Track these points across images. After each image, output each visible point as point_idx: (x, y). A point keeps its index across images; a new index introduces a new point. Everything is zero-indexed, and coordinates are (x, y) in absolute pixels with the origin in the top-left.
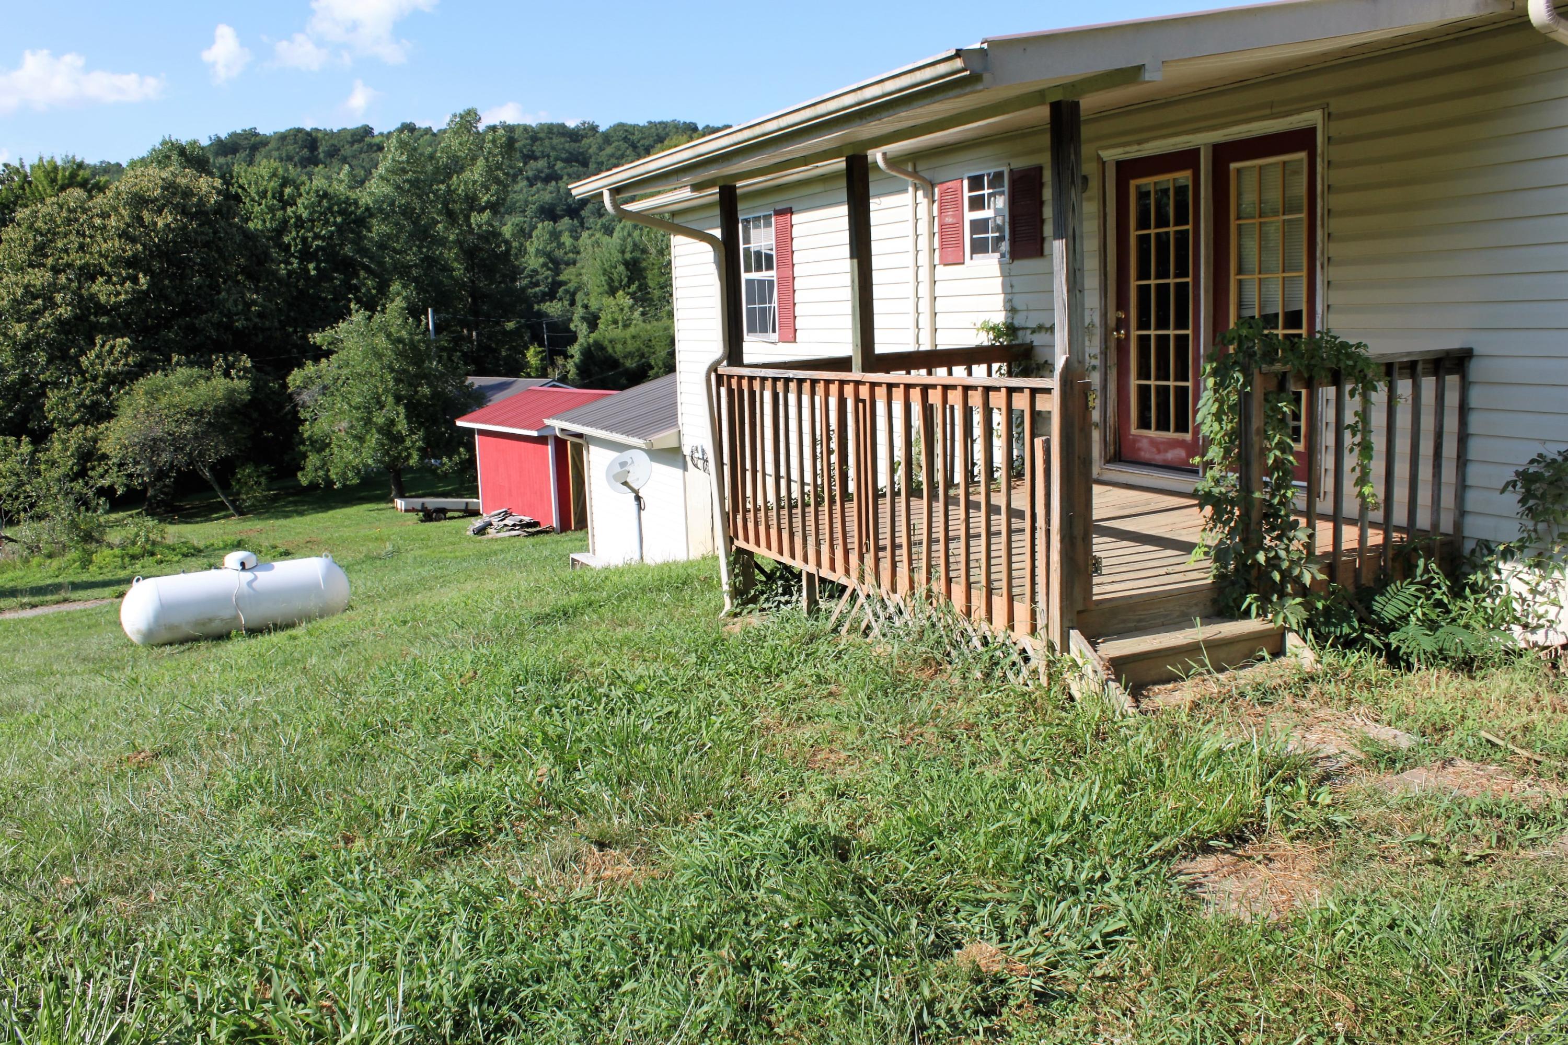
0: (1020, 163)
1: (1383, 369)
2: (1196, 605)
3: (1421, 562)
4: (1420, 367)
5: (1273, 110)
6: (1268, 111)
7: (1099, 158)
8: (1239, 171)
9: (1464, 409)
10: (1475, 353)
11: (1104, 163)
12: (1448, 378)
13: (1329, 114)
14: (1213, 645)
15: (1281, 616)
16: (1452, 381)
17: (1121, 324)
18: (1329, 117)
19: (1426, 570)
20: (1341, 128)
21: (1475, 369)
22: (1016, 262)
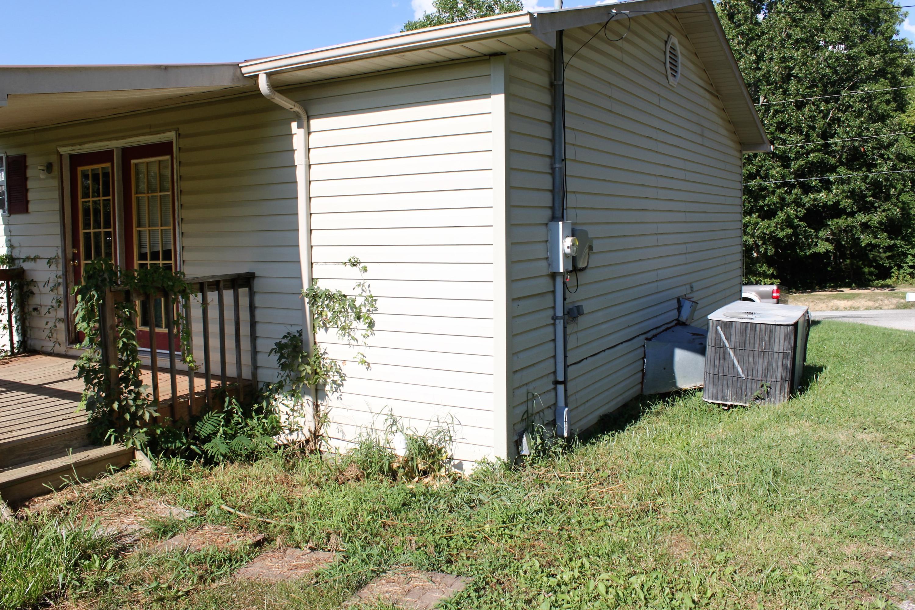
0: (12, 152)
1: (198, 286)
2: (76, 439)
3: (227, 399)
4: (221, 284)
5: (152, 130)
6: (148, 130)
7: (58, 152)
8: (136, 165)
9: (252, 308)
10: (256, 275)
11: (61, 155)
12: (240, 290)
13: (179, 134)
14: (79, 465)
15: (131, 441)
16: (243, 292)
17: (76, 257)
18: (179, 136)
19: (230, 403)
20: (186, 143)
21: (258, 285)
22: (12, 216)
